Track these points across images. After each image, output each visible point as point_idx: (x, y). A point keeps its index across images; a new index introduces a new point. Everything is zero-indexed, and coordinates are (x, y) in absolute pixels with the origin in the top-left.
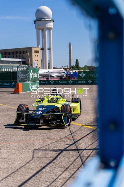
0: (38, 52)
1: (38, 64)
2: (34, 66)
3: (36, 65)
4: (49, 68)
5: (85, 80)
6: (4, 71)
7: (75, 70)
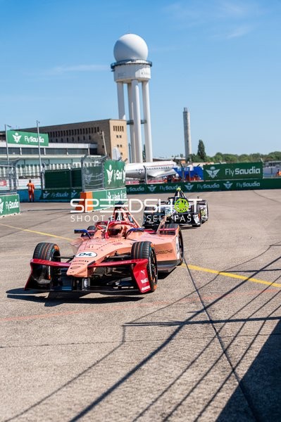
0: (121, 129)
1: (122, 154)
2: (114, 158)
3: (119, 156)
4: (144, 161)
5: (217, 183)
6: (54, 169)
7: (197, 162)
